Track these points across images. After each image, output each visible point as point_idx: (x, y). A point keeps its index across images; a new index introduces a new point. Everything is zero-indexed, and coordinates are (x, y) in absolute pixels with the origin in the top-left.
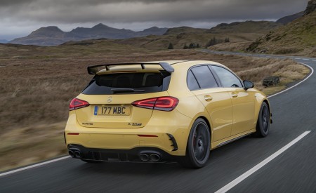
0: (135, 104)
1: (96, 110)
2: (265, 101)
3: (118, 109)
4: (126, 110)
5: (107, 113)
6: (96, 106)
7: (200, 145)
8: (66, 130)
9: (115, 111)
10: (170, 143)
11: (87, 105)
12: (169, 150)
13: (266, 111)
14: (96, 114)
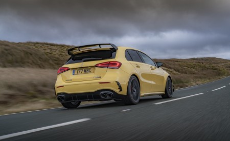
0: (97, 66)
1: (74, 72)
2: (169, 77)
3: (86, 70)
4: (92, 70)
5: (80, 73)
6: (74, 69)
7: (134, 91)
8: (56, 85)
9: (85, 71)
10: (118, 87)
11: (68, 69)
12: (117, 91)
13: (170, 83)
14: (73, 74)
